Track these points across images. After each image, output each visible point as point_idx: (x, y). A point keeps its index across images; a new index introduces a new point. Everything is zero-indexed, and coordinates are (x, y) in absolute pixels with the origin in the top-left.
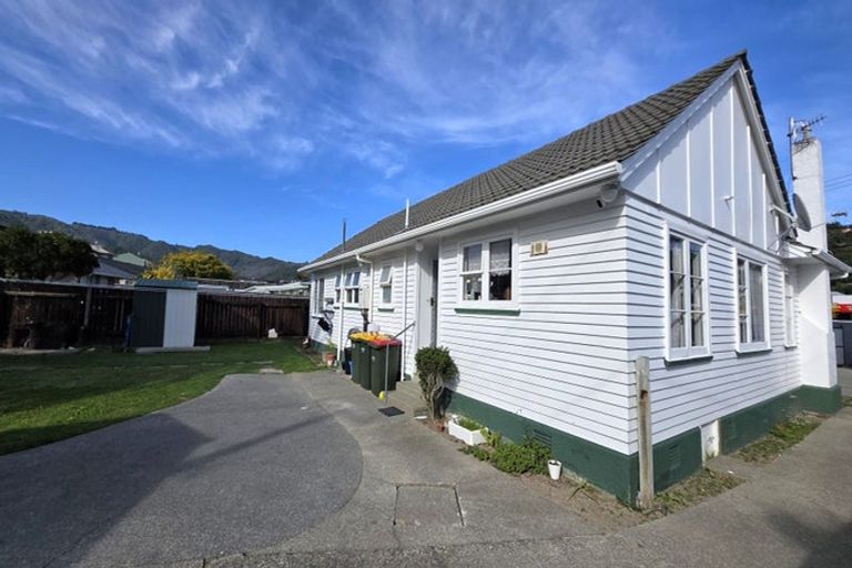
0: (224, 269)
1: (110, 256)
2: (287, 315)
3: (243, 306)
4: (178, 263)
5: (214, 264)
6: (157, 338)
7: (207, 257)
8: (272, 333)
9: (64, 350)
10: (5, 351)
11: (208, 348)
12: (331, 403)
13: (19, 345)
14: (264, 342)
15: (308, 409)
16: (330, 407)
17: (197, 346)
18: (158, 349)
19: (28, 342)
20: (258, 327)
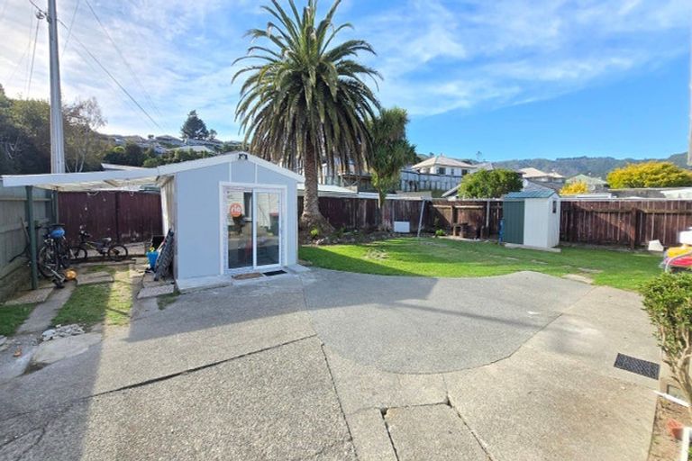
0: (683, 176)
1: (563, 180)
3: (612, 213)
4: (626, 177)
6: (518, 237)
7: (660, 166)
8: (655, 245)
9: (475, 240)
10: (452, 237)
11: (558, 250)
12: (574, 321)
13: (457, 235)
14: (638, 254)
15: (532, 315)
16: (562, 324)
17: (555, 247)
18: (519, 245)
19: (461, 234)
20: (633, 238)
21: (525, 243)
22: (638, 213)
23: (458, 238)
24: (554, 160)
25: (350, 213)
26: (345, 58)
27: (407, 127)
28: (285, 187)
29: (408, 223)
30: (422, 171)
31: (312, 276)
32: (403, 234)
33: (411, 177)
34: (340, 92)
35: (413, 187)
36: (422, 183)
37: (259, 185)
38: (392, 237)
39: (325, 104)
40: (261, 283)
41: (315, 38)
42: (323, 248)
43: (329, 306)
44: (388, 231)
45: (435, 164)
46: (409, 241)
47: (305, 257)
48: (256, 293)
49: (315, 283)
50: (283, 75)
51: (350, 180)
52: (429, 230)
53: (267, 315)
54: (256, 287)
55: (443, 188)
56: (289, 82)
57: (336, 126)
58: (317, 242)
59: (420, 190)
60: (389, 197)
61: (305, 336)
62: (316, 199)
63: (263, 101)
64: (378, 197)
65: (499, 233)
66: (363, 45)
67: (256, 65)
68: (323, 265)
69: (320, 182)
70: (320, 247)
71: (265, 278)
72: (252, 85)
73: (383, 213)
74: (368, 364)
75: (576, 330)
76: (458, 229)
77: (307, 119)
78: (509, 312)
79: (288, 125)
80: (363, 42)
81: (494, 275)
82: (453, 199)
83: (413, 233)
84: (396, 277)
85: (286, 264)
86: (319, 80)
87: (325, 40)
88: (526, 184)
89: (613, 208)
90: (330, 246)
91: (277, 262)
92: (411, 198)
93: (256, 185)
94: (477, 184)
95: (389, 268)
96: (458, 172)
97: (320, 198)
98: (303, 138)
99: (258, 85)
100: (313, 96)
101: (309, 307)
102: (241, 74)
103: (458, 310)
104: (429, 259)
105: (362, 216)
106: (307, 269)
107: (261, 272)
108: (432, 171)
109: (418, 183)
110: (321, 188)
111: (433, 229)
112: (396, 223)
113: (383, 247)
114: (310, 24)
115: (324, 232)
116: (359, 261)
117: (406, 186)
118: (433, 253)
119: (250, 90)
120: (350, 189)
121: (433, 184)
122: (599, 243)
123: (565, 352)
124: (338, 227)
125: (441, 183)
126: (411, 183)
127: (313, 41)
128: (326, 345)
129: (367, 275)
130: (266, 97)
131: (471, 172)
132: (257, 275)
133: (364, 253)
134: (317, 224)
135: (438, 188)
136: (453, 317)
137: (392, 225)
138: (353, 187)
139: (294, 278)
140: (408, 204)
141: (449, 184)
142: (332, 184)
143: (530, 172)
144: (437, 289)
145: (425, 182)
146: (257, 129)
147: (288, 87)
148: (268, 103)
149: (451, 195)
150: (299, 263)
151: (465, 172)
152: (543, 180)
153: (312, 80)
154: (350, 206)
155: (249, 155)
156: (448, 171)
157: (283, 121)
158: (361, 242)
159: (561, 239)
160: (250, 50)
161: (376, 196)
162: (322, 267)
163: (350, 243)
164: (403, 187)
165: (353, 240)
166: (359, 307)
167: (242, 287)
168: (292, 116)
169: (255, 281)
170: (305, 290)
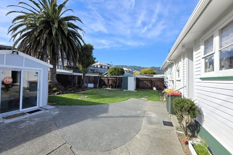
0: (154, 72)
1: (132, 71)
2: (159, 83)
3: (146, 81)
4: (144, 71)
5: (152, 71)
6: (126, 88)
7: (150, 69)
8: (155, 89)
9: (114, 89)
10: (107, 89)
11: (136, 91)
12: (149, 112)
13: (109, 88)
14: (152, 91)
15: (139, 113)
16: (147, 114)
17: (135, 90)
18: (127, 90)
19: (110, 87)
20: (150, 87)
21: (128, 89)
22: (151, 80)
23: (110, 89)
24: (129, 66)
25: (71, 81)
26: (70, 21)
27: (93, 51)
28: (42, 69)
29: (93, 84)
30: (95, 66)
31: (57, 110)
32: (91, 88)
33: (92, 68)
34: (68, 33)
35: (93, 71)
36: (95, 70)
37: (26, 68)
38: (88, 90)
39: (62, 36)
40: (26, 118)
41: (57, 9)
42: (59, 96)
43: (69, 124)
44: (86, 87)
45: (100, 64)
46: (95, 91)
47: (51, 101)
48: (23, 125)
49: (59, 114)
50: (40, 20)
51: (69, 68)
52: (100, 87)
53: (33, 138)
54: (22, 122)
55: (102, 72)
56: (43, 24)
57: (67, 46)
58: (56, 93)
59: (95, 73)
60: (87, 75)
61: (59, 145)
62: (55, 75)
63: (28, 28)
64: (83, 75)
65: (121, 87)
66: (78, 19)
67: (23, 11)
68: (61, 104)
69: (57, 68)
70: (58, 96)
71: (28, 115)
72: (20, 20)
73: (84, 81)
74: (96, 151)
75: (151, 116)
76: (109, 86)
77: (52, 41)
78: (134, 113)
79: (43, 42)
80: (78, 18)
81: (124, 100)
82: (105, 76)
83: (95, 87)
84: (94, 105)
85: (41, 106)
86: (59, 26)
87: (62, 12)
88: (125, 72)
89: (146, 79)
90: (63, 95)
91: (36, 106)
92: (93, 75)
93: (23, 67)
94: (113, 72)
95: (90, 102)
96: (106, 68)
97: (57, 75)
98: (50, 49)
99: (25, 21)
100: (56, 32)
101: (58, 127)
102: (13, 13)
103: (120, 115)
104: (103, 97)
105: (76, 81)
106: (53, 107)
107: (25, 112)
108: (99, 66)
109: (94, 70)
110: (58, 70)
111: (101, 86)
112: (89, 84)
113: (85, 93)
114: (55, 3)
115: (59, 89)
116: (77, 100)
117: (90, 71)
118: (104, 94)
119: (18, 22)
120: (70, 71)
121: (99, 70)
122: (144, 88)
123: (152, 124)
124: (65, 86)
125: (102, 71)
126: (92, 70)
127: (56, 11)
128: (73, 146)
129: (82, 106)
130: (29, 27)
131: (110, 68)
132: (23, 114)
133: (78, 96)
134: (56, 85)
135: (101, 72)
136: (120, 118)
137: (87, 85)
138: (71, 71)
139: (47, 113)
140: (93, 77)
141: (104, 71)
142: (61, 69)
143: (125, 69)
144: (110, 108)
145: (96, 70)
146: (23, 41)
147: (43, 25)
148: (30, 30)
149: (105, 74)
150: (49, 105)
151: (108, 68)
152: (128, 71)
153: (56, 25)
154: (71, 78)
155: (19, 52)
156: (103, 67)
157: (40, 40)
158: (76, 92)
159: (136, 88)
160: (21, 3)
161: (82, 74)
162: (61, 105)
163: (71, 93)
164: (89, 71)
165: (73, 91)
166: (83, 122)
167: (12, 123)
168: (44, 38)
169: (21, 118)
170: (55, 118)
